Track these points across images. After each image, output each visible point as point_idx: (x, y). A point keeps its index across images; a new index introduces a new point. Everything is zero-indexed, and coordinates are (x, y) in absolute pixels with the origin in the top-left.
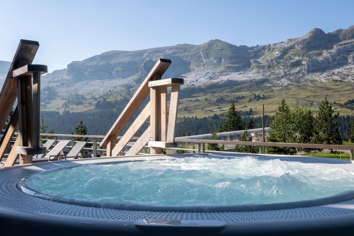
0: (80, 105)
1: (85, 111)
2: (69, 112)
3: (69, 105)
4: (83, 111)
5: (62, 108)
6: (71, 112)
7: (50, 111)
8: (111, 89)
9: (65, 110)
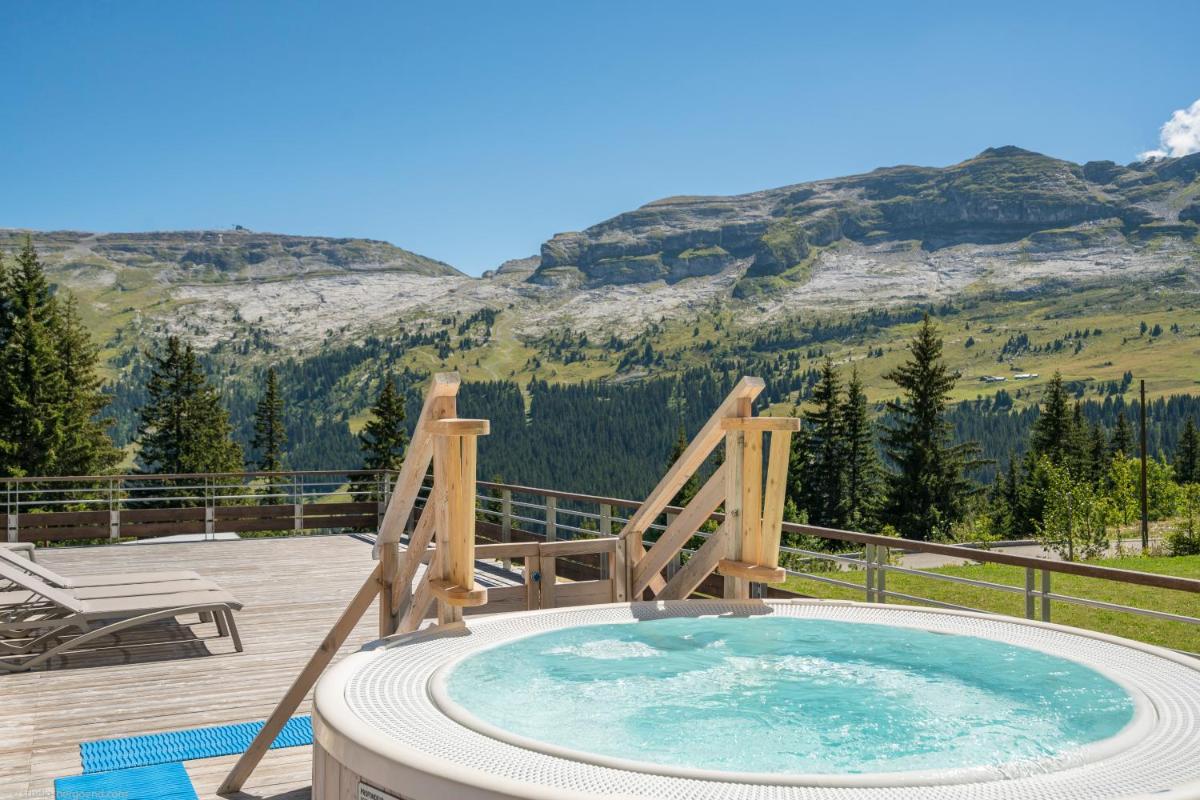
0: (577, 364)
1: (591, 381)
2: (544, 384)
3: (544, 363)
4: (586, 380)
5: (524, 370)
6: (551, 383)
7: (491, 382)
8: (668, 314)
9: (534, 379)
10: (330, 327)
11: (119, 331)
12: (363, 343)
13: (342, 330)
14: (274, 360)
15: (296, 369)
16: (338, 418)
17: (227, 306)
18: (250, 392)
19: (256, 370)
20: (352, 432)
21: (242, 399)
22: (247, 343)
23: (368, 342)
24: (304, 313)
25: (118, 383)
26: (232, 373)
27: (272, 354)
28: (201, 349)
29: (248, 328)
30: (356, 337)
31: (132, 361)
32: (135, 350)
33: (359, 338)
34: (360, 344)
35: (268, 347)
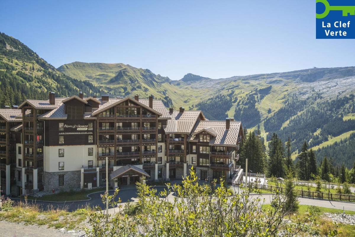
10: (339, 91)
11: (285, 95)
12: (349, 96)
13: (343, 92)
14: (322, 101)
15: (329, 103)
16: (340, 116)
17: (311, 87)
18: (316, 109)
19: (318, 103)
20: (343, 120)
21: (314, 111)
22: (316, 97)
23: (350, 96)
24: (332, 88)
25: (284, 107)
26: (311, 104)
27: (322, 99)
28: (304, 99)
29: (316, 93)
30: (347, 94)
31: (288, 102)
32: (288, 100)
33: (348, 94)
34: (348, 96)
35: (321, 98)
